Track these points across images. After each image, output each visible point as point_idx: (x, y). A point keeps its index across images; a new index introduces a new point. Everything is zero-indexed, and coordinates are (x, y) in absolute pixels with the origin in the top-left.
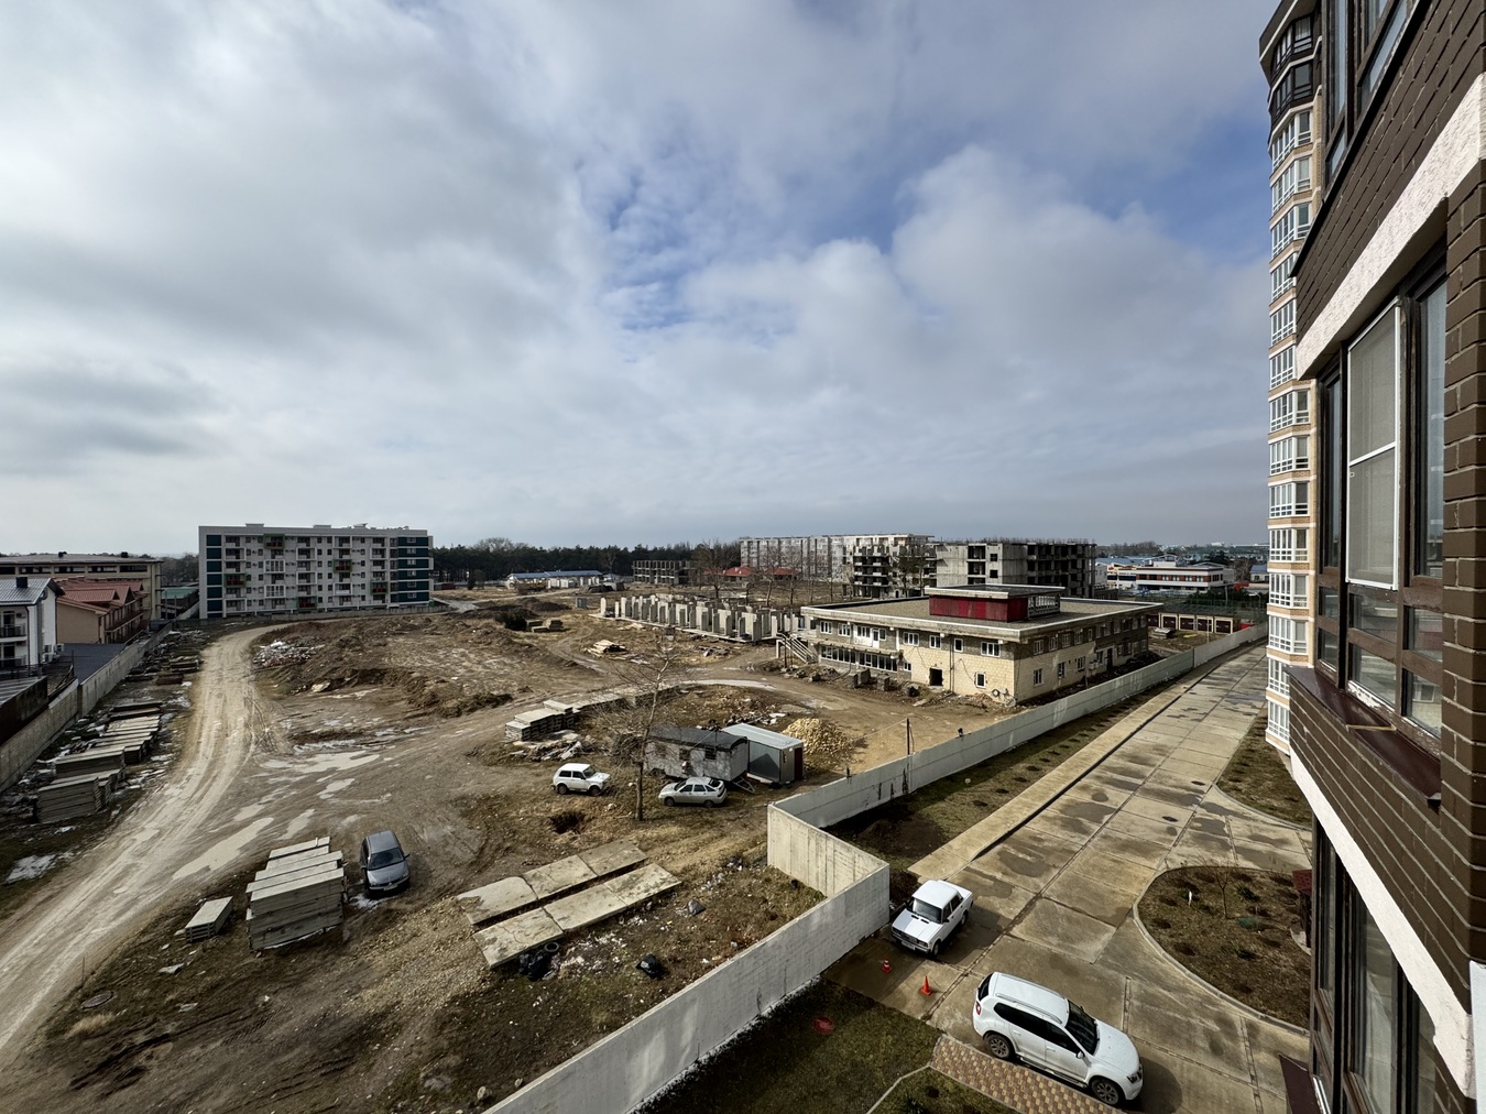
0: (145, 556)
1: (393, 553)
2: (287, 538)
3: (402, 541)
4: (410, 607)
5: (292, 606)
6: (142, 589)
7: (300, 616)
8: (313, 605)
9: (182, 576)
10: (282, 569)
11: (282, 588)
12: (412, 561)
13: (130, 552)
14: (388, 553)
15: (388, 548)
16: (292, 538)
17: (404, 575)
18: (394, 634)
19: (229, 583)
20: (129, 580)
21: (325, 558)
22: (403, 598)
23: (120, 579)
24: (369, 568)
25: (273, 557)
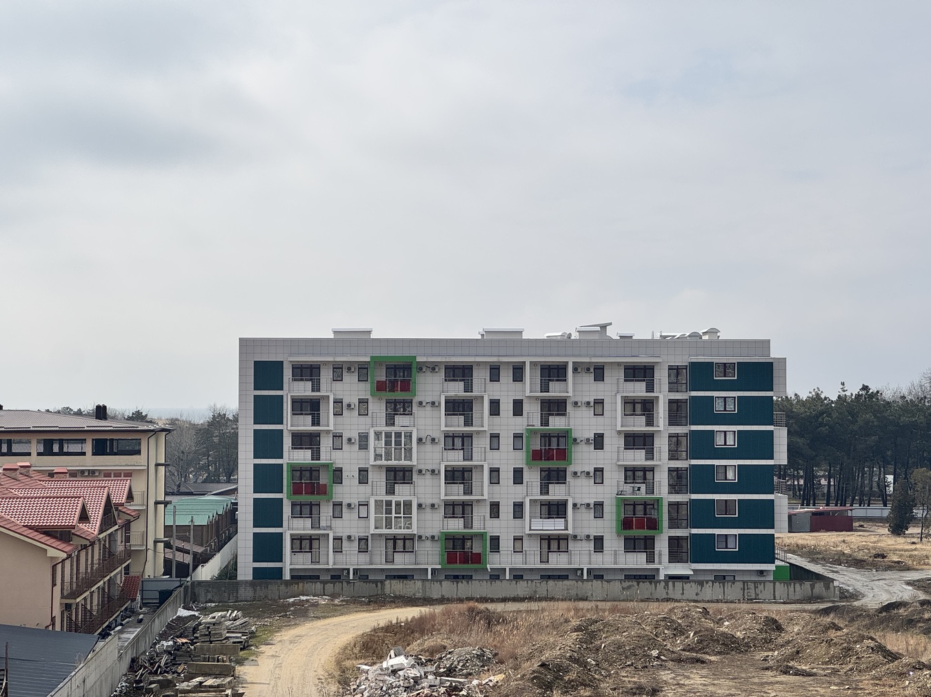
0: (138, 416)
1: (676, 412)
2: (421, 367)
3: (701, 374)
4: (721, 578)
5: (429, 557)
6: (130, 497)
7: (448, 588)
8: (477, 559)
9: (205, 468)
10: (409, 456)
11: (408, 505)
12: (727, 435)
13: (112, 406)
14: (662, 411)
15: (663, 396)
16: (433, 367)
17: (704, 479)
18: (679, 661)
19: (296, 490)
20: (107, 474)
21: (508, 425)
22: (703, 550)
23: (92, 473)
24: (615, 456)
25: (390, 421)
